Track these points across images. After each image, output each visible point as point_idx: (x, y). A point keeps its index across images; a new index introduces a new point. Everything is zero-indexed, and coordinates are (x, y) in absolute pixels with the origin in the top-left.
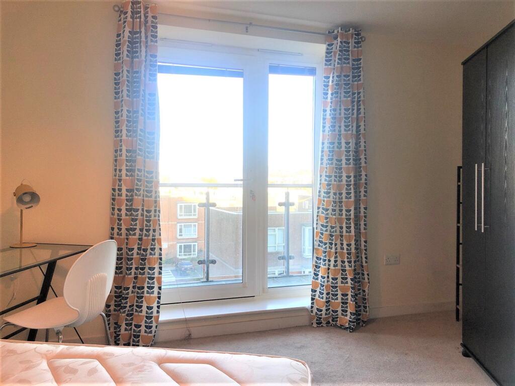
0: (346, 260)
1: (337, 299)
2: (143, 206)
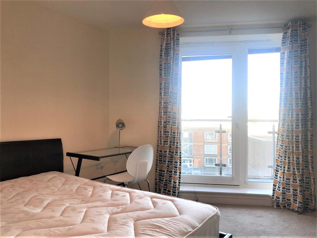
0: (295, 168)
1: (290, 192)
2: (171, 130)
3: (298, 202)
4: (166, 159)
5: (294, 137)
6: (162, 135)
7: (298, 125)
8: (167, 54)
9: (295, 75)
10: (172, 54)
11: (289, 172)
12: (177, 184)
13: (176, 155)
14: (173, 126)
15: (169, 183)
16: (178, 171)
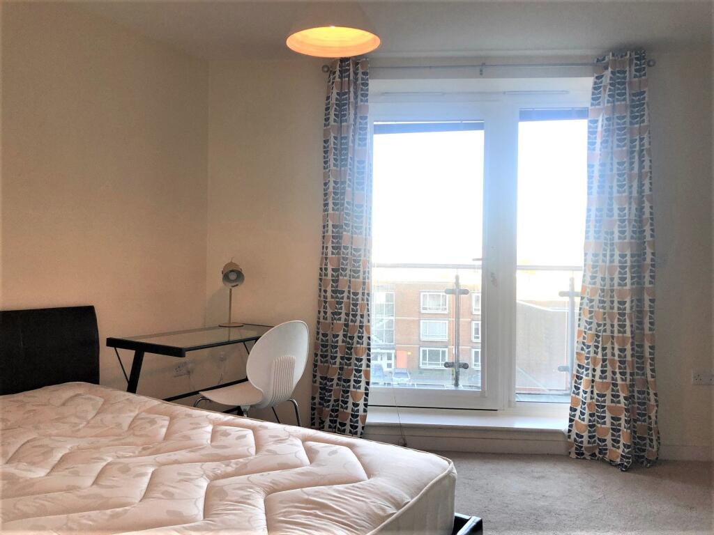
0: (617, 370)
1: (604, 423)
2: (349, 287)
3: (621, 445)
4: (336, 352)
5: (616, 305)
6: (329, 299)
7: (623, 279)
8: (341, 116)
9: (618, 169)
10: (352, 116)
11: (604, 380)
12: (361, 407)
13: (358, 343)
14: (352, 280)
15: (342, 407)
16: (363, 379)
